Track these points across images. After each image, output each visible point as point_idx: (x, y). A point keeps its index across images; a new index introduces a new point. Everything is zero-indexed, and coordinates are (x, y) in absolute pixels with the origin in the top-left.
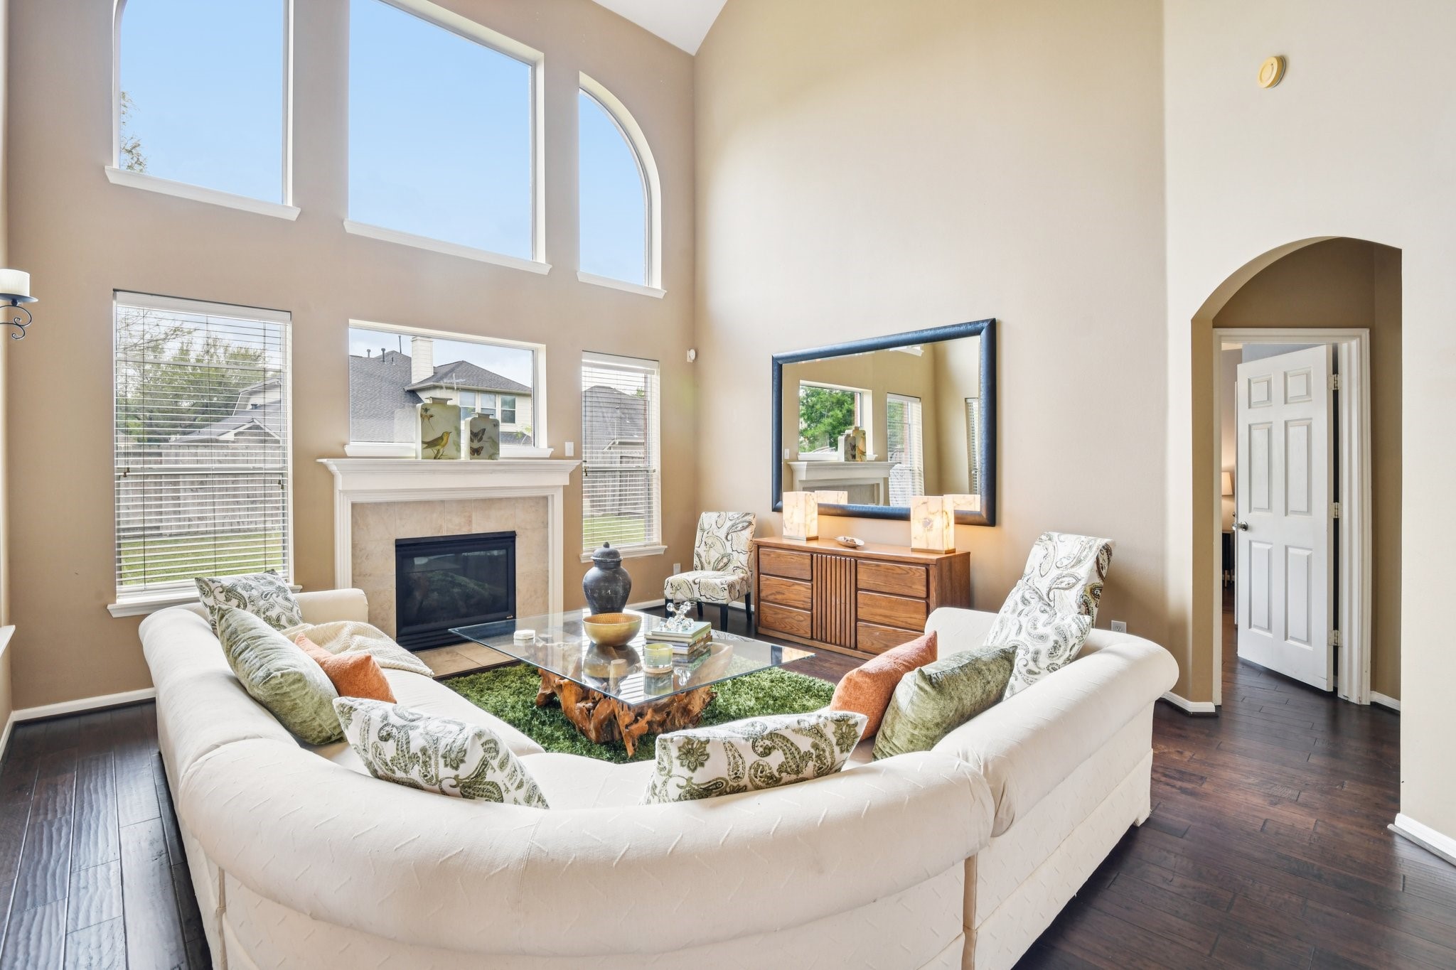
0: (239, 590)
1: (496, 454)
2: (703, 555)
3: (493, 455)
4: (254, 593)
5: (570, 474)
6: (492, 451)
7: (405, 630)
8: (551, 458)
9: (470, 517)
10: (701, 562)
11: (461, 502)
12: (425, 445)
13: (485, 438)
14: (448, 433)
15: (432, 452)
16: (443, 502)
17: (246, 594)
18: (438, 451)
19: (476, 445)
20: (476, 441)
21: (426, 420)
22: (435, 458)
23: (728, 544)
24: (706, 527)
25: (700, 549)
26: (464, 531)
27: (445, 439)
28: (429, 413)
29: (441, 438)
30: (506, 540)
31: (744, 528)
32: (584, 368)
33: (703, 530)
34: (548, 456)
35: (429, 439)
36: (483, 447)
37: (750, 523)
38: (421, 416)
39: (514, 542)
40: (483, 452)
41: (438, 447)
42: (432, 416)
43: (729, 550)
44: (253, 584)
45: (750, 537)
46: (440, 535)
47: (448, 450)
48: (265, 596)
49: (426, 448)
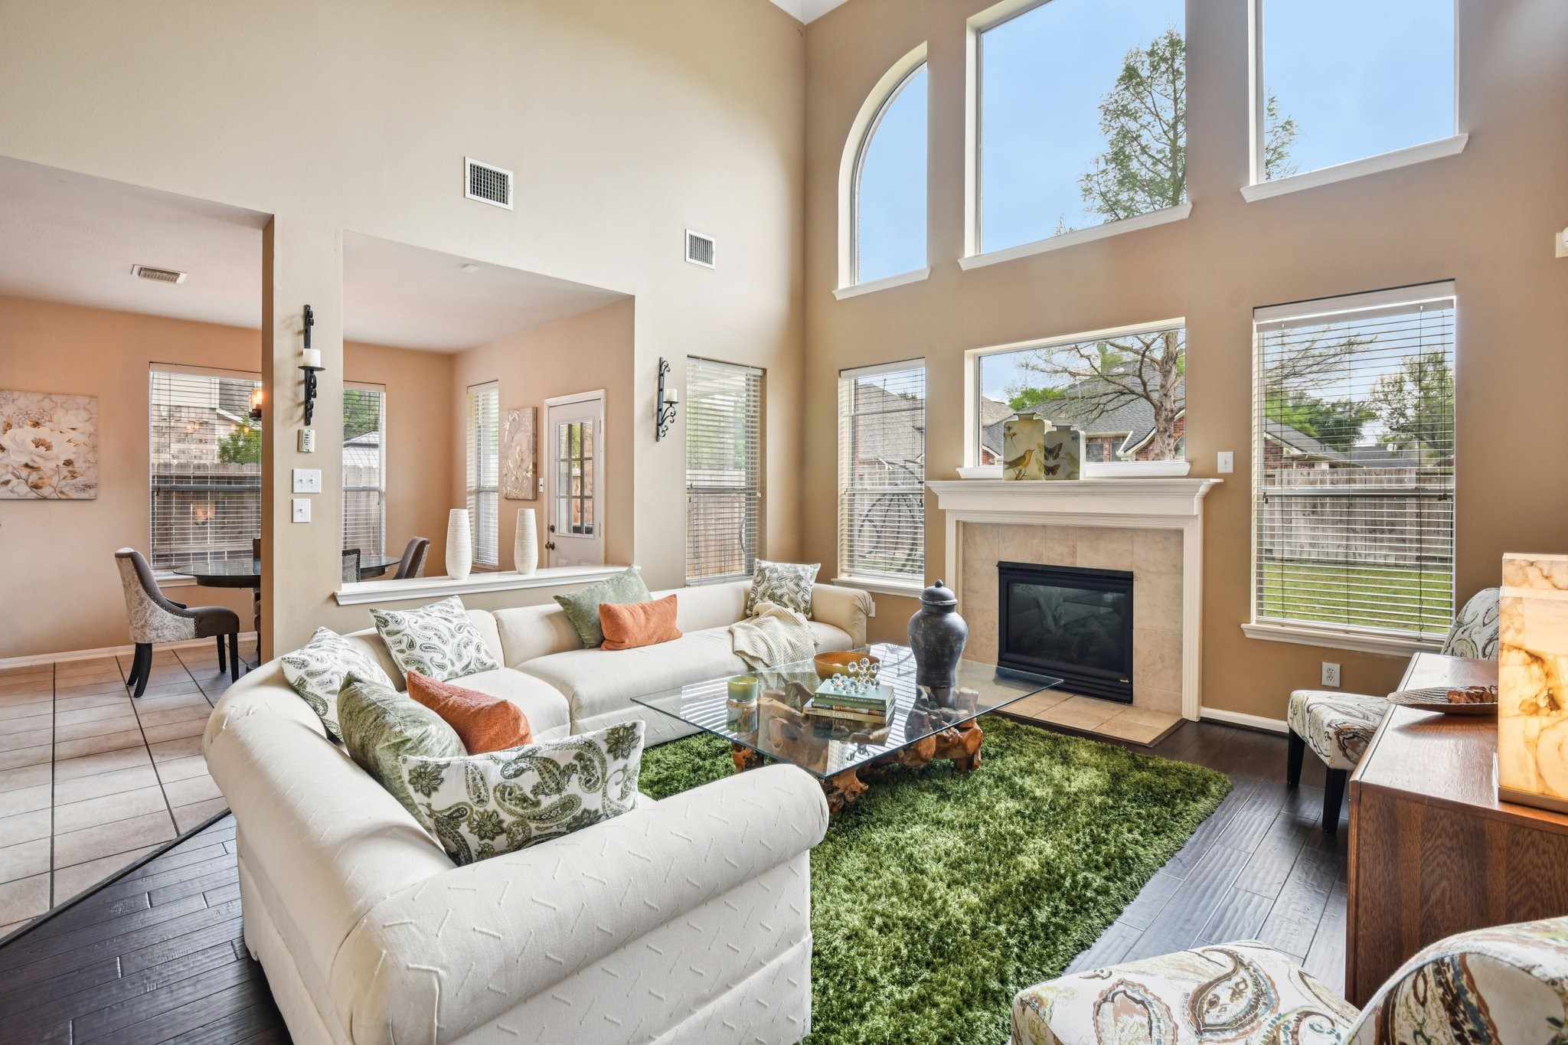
1: (1075, 472)
3: (1073, 474)
6: (1070, 469)
8: (1188, 476)
9: (1074, 547)
11: (1063, 528)
12: (1007, 466)
13: (1062, 454)
14: (1030, 451)
15: (1013, 472)
16: (1044, 527)
18: (1020, 471)
19: (1051, 463)
20: (1051, 459)
21: (1009, 439)
22: (1016, 479)
26: (1067, 563)
27: (1027, 458)
28: (1012, 431)
29: (1023, 457)
30: (1122, 584)
34: (1186, 474)
35: (1011, 459)
36: (1059, 466)
38: (1004, 435)
39: (1131, 584)
40: (1059, 471)
41: (1020, 467)
42: (1014, 434)
46: (1040, 563)
47: (1031, 470)
49: (1008, 468)
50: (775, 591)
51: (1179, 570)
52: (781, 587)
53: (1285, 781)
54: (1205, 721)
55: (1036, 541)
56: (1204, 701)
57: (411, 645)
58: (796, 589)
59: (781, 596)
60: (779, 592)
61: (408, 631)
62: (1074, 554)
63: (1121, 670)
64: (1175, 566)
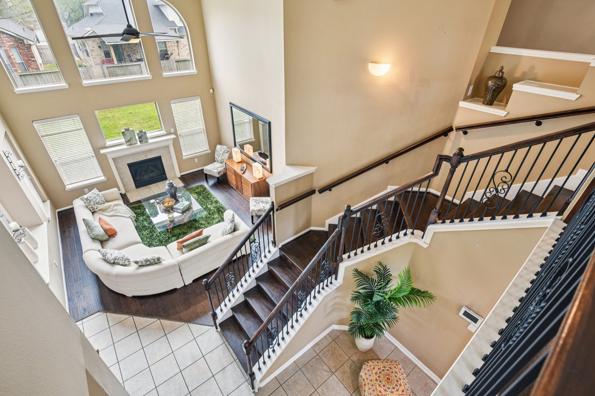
0: (89, 198)
2: (217, 158)
4: (92, 198)
5: (173, 140)
6: (146, 141)
7: (136, 183)
9: (146, 155)
10: (217, 160)
11: (143, 152)
13: (143, 137)
14: (132, 138)
15: (129, 143)
16: (137, 153)
17: (90, 199)
18: (131, 143)
19: (141, 140)
21: (125, 136)
22: (130, 145)
23: (223, 156)
24: (218, 150)
25: (216, 156)
26: (145, 158)
29: (131, 140)
30: (159, 158)
31: (227, 153)
32: (172, 105)
33: (217, 151)
34: (166, 134)
35: (126, 141)
36: (143, 140)
37: (228, 151)
39: (161, 158)
40: (144, 142)
42: (126, 134)
43: (223, 158)
44: (91, 195)
45: (228, 155)
46: (139, 161)
47: (133, 142)
48: (94, 198)
49: (127, 143)
50: (96, 201)
51: (170, 152)
52: (97, 200)
53: (205, 180)
54: (181, 176)
55: (136, 156)
56: (180, 173)
57: (123, 258)
58: (100, 198)
59: (99, 202)
60: (97, 201)
61: (120, 257)
62: (147, 156)
63: (163, 174)
64: (169, 152)
